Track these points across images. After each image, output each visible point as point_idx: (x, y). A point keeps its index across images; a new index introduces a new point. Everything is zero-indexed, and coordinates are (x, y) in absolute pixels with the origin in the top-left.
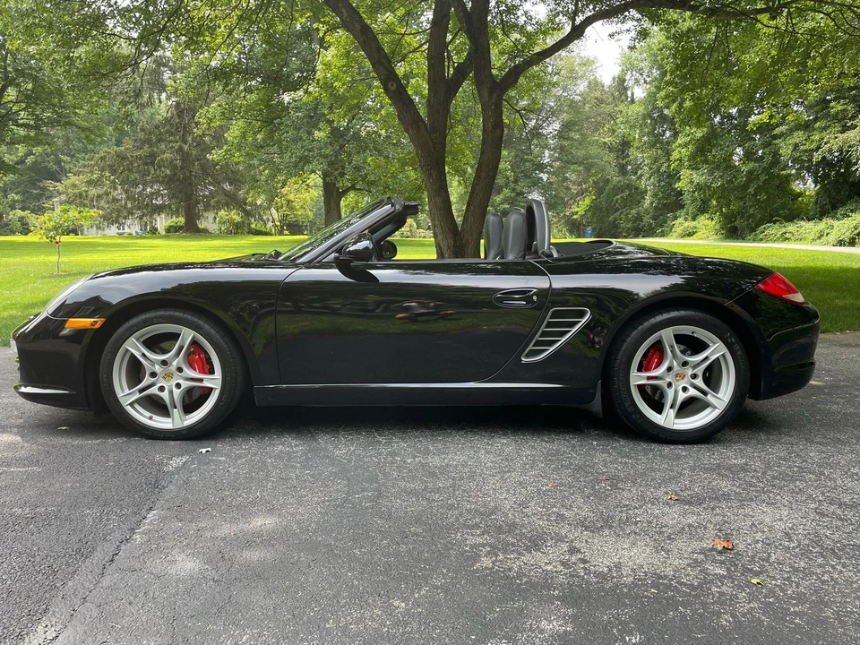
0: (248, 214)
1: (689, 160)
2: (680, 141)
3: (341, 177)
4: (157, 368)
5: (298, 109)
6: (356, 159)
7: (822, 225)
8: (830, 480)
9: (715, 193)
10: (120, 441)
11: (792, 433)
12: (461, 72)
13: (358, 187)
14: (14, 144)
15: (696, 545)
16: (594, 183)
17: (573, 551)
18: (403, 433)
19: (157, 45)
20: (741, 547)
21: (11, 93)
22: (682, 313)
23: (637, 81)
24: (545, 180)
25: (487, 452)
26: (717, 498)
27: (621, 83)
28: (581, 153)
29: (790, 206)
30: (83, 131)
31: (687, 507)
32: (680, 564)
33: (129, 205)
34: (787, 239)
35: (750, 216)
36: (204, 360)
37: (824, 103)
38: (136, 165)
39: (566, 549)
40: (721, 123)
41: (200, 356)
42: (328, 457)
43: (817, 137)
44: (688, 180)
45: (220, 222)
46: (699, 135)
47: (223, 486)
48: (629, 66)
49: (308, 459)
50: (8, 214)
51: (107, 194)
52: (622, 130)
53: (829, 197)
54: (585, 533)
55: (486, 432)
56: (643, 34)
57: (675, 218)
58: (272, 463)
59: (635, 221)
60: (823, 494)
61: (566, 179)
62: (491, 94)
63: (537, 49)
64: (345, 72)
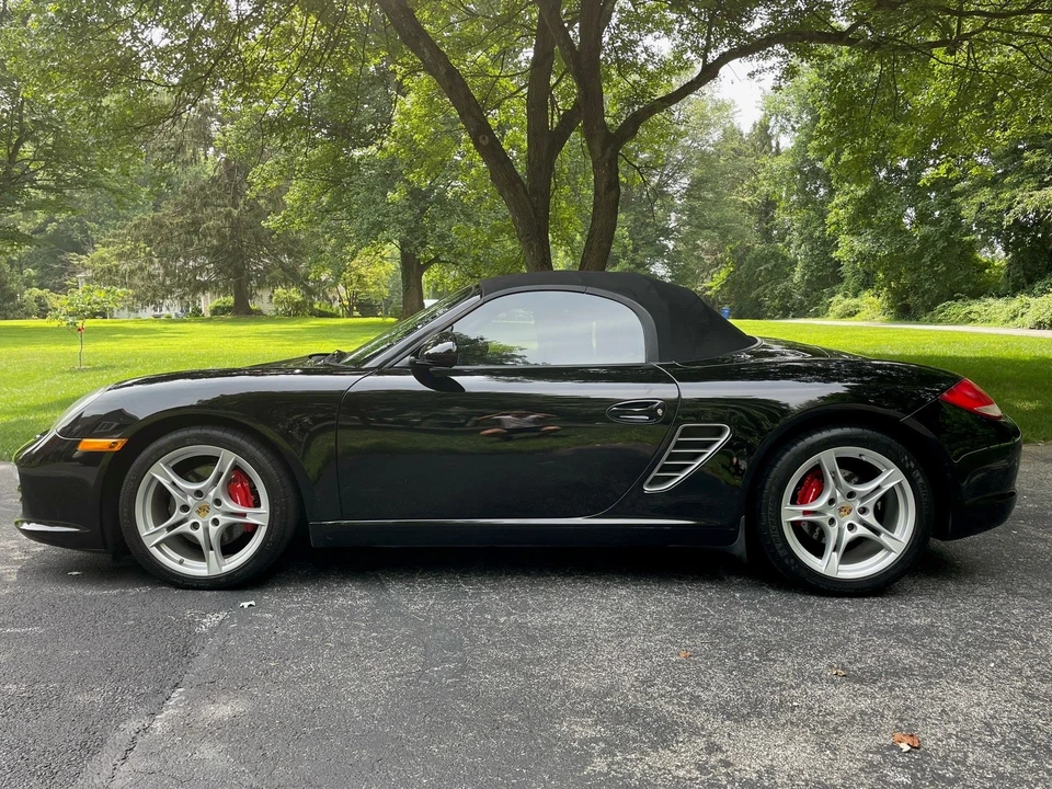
0: (310, 292)
1: (848, 224)
2: (836, 201)
3: (423, 247)
4: (190, 500)
5: (371, 166)
6: (440, 226)
7: (1016, 303)
8: (1041, 647)
9: (881, 263)
10: (143, 590)
11: (989, 581)
12: (568, 122)
13: (443, 258)
14: (30, 209)
15: (871, 741)
16: (732, 251)
17: (712, 748)
18: (495, 580)
19: (202, 92)
20: (929, 743)
21: (28, 149)
22: (847, 430)
23: (783, 129)
24: (671, 248)
25: (602, 608)
26: (895, 674)
27: (763, 133)
28: (715, 216)
29: (975, 280)
30: (114, 193)
31: (857, 686)
32: (850, 769)
33: (168, 282)
34: (972, 320)
35: (926, 292)
36: (248, 490)
37: (1015, 154)
38: (176, 234)
39: (702, 746)
40: (888, 179)
41: (242, 485)
42: (401, 614)
43: (1008, 195)
44: (848, 248)
45: (276, 302)
46: (860, 193)
47: (268, 653)
48: (773, 110)
49: (375, 617)
50: (22, 293)
51: (141, 269)
52: (765, 188)
53: (1024, 268)
54: (727, 723)
55: (599, 579)
56: (791, 72)
57: (833, 294)
58: (330, 621)
59: (782, 298)
60: (1032, 667)
61: (697, 247)
62: (604, 148)
63: (661, 93)
64: (427, 123)
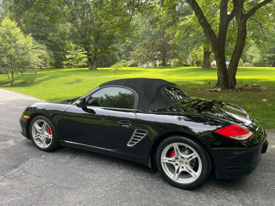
0: (182, 60)
4: (40, 131)
45: (174, 62)
62: (241, 20)
